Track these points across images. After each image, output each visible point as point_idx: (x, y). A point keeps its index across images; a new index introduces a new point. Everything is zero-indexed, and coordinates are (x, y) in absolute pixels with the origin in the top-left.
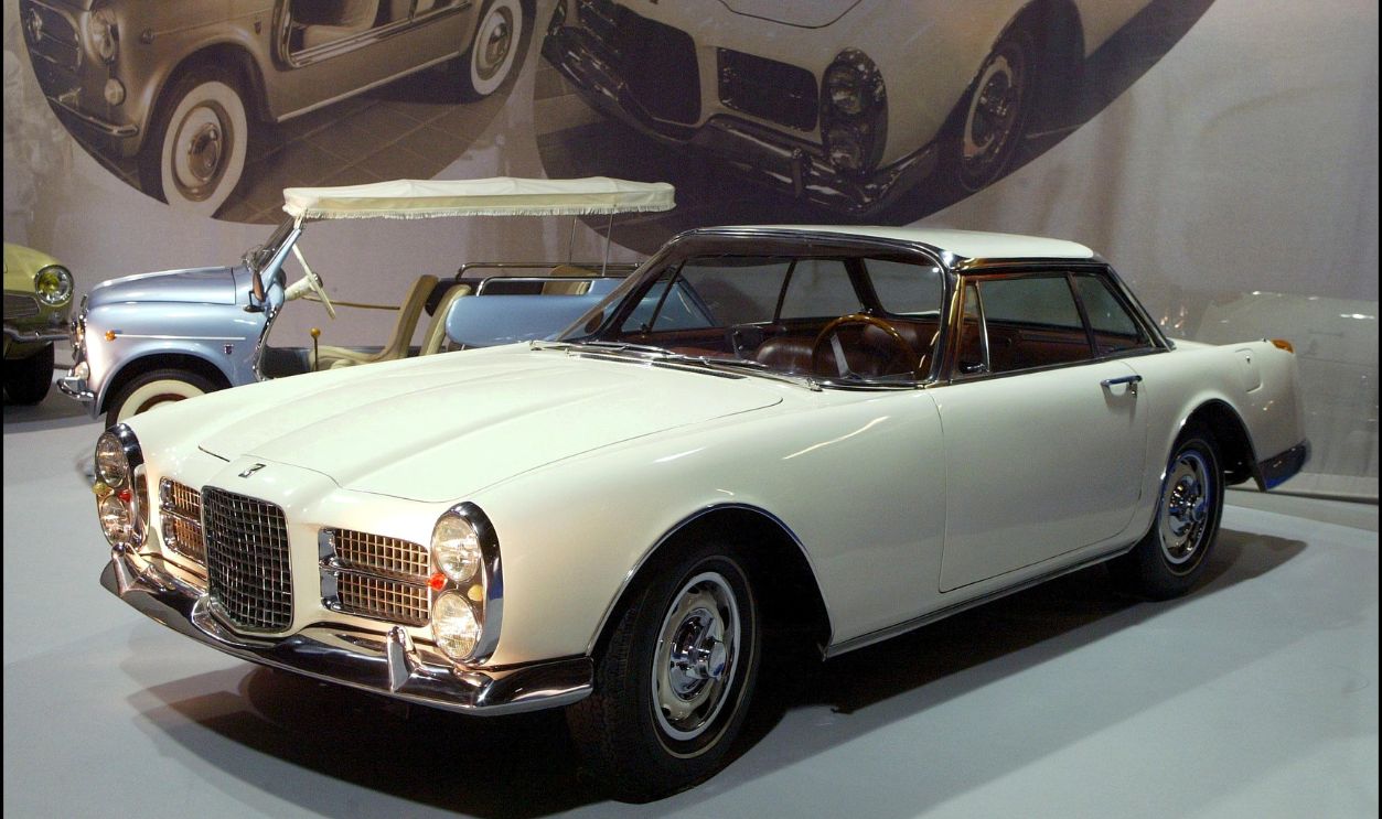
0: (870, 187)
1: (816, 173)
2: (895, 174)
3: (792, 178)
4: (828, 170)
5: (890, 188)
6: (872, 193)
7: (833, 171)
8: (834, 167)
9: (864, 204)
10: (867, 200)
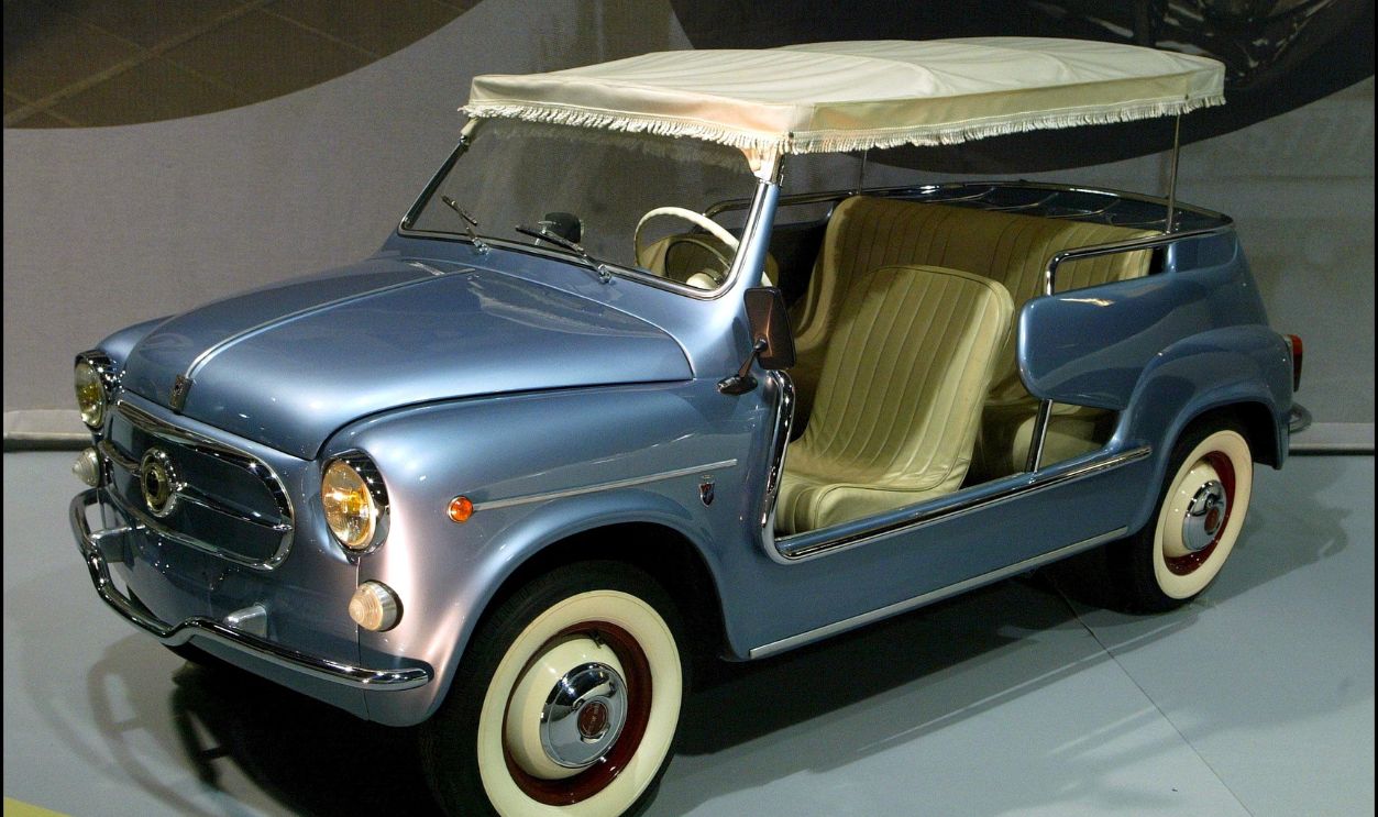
0: (1258, 43)
1: (1174, 22)
2: (1299, 22)
3: (1133, 30)
4: (1193, 16)
5: (1291, 45)
6: (1260, 54)
7: (1200, 18)
8: (1204, 12)
9: (1248, 70)
10: (1253, 64)
